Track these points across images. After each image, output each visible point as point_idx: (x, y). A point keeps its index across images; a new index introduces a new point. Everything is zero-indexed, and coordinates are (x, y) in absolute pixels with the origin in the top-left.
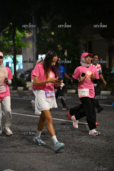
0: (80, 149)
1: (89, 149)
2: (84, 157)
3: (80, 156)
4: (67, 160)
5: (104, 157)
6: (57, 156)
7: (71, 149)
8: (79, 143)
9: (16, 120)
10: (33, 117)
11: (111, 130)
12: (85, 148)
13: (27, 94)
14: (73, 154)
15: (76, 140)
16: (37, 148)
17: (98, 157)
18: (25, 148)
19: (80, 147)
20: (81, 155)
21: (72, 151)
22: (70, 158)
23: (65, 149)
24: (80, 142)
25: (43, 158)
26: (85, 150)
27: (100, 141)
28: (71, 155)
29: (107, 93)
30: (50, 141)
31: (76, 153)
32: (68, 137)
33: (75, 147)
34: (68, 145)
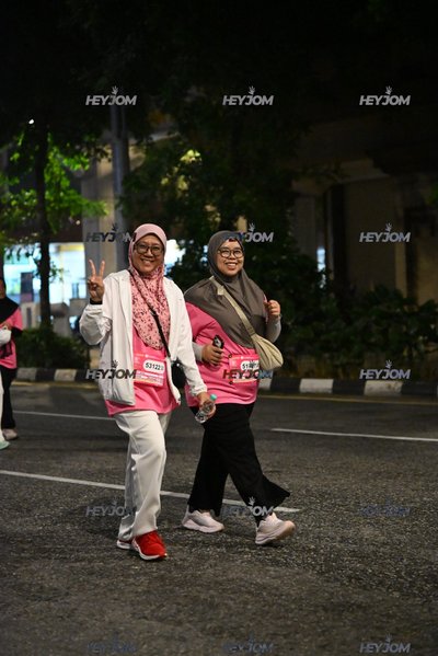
0: (212, 606)
1: (246, 603)
2: (214, 634)
3: (203, 630)
4: (149, 646)
5: (289, 634)
6: (117, 633)
7: (179, 604)
8: (216, 582)
9: (10, 498)
10: (78, 485)
11: (351, 533)
12: (231, 603)
13: (87, 396)
14: (180, 623)
15: (210, 570)
16: (52, 604)
17: (267, 635)
18: (9, 605)
19: (212, 597)
20: (208, 626)
21: (179, 611)
22: (161, 641)
23: (153, 607)
24: (220, 579)
25: (61, 641)
26: (229, 609)
27: (298, 574)
28: (169, 628)
29: (389, 387)
30: (108, 577)
31: (190, 622)
32: (184, 560)
33: (195, 600)
34: (172, 591)
